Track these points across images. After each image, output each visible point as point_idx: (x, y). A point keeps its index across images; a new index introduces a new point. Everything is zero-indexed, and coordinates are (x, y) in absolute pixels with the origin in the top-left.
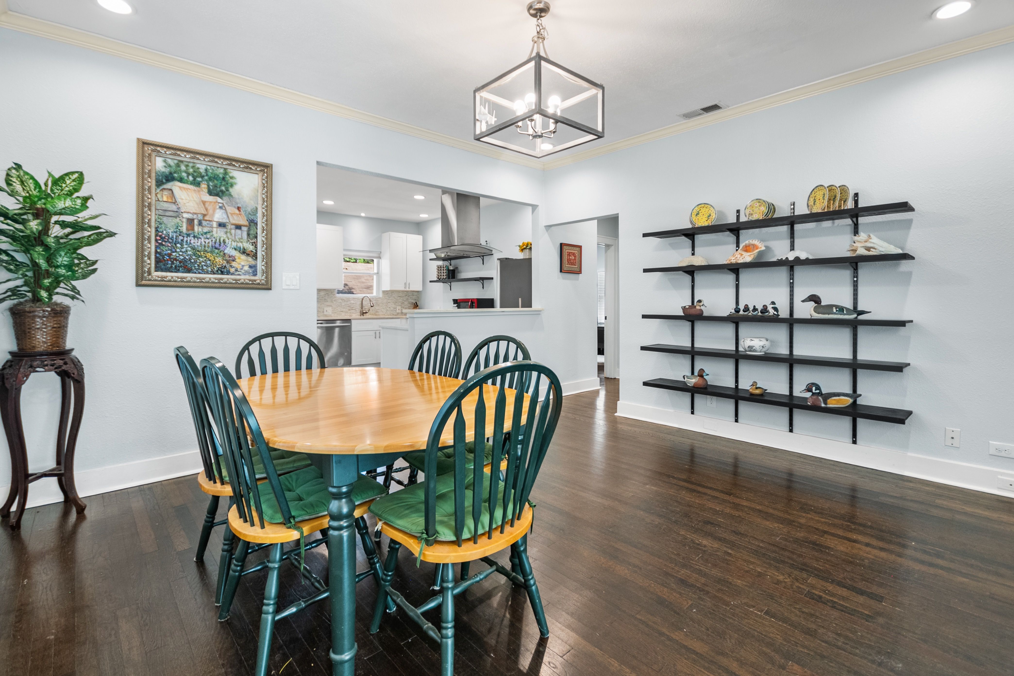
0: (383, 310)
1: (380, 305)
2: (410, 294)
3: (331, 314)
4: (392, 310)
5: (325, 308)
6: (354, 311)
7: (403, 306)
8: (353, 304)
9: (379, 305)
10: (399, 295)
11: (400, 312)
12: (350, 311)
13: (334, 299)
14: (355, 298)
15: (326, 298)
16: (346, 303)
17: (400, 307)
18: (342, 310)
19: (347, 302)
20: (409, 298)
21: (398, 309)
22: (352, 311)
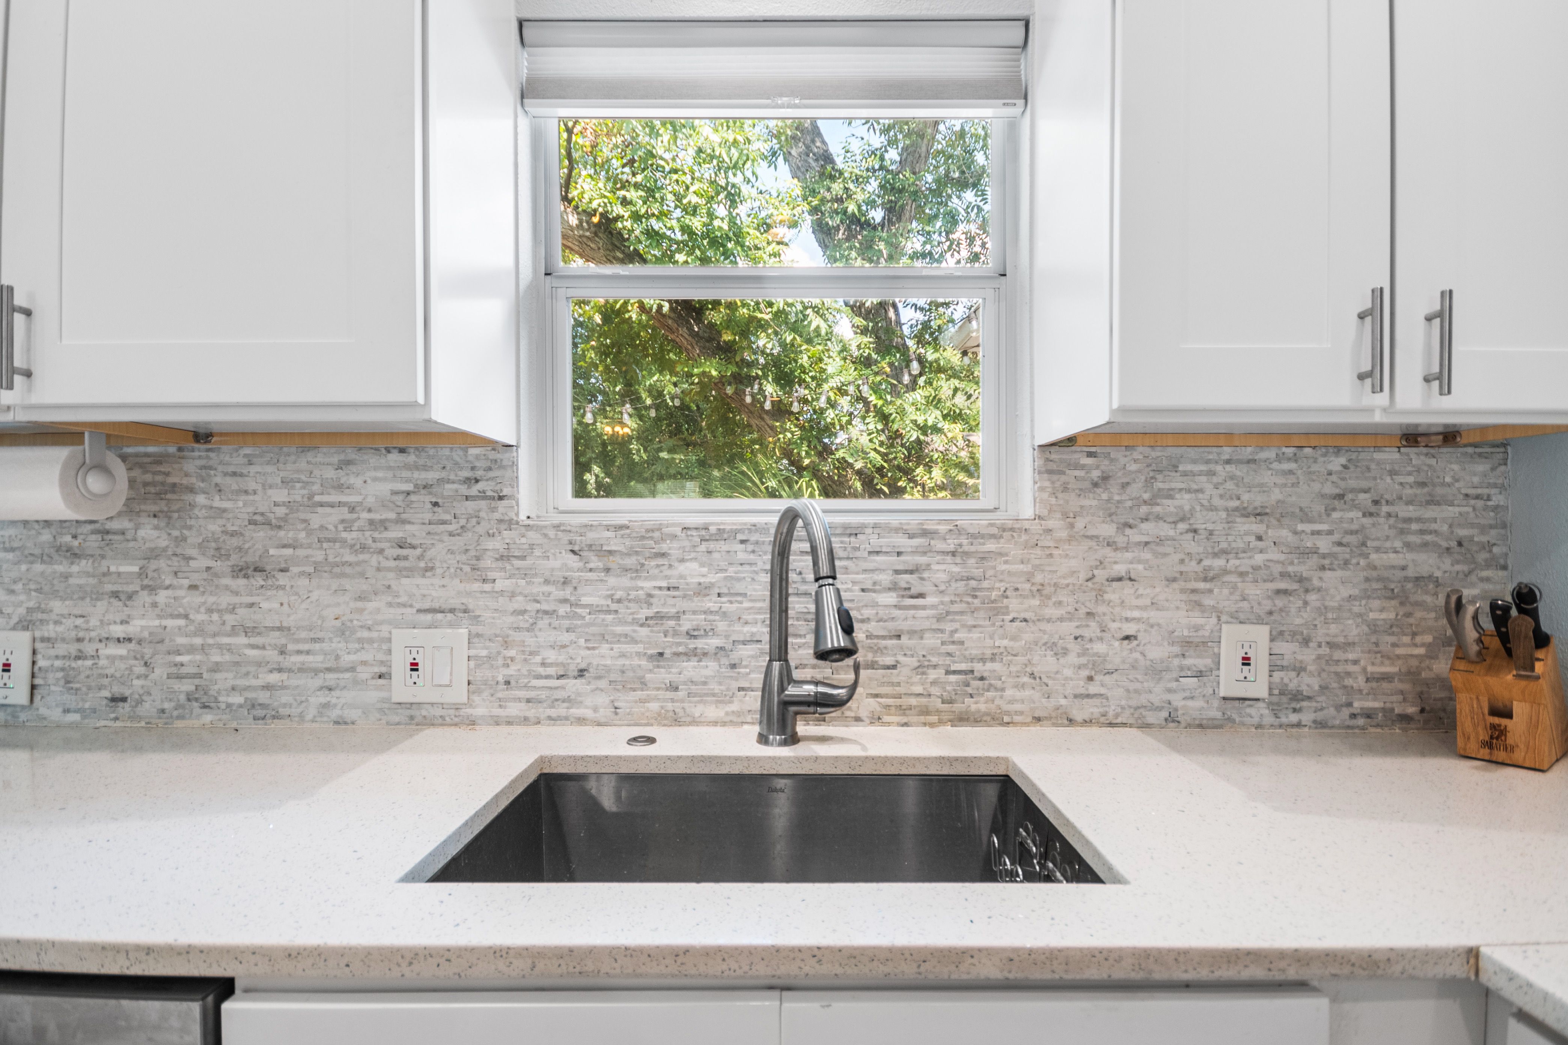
0: (1045, 663)
1: (1014, 604)
2: (1387, 485)
3: (459, 694)
4: (1156, 671)
5: (402, 638)
6: (710, 668)
7: (1297, 620)
8: (703, 590)
9: (995, 610)
10: (1252, 499)
11: (1261, 691)
12: (664, 675)
13: (495, 545)
14: (721, 535)
15: (414, 532)
16: (617, 583)
17: (1260, 634)
18: (581, 657)
19: (637, 571)
20: (1382, 528)
21: (1230, 657)
22: (690, 669)
